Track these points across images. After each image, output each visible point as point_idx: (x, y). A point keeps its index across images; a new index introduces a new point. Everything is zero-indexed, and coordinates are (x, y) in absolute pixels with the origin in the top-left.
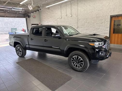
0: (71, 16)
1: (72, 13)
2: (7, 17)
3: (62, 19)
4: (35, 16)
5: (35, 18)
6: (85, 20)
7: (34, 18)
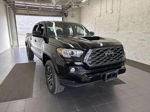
0: (111, 12)
1: (114, 8)
2: (41, 15)
3: (101, 17)
4: (73, 15)
5: (74, 17)
6: (129, 18)
7: (72, 17)
